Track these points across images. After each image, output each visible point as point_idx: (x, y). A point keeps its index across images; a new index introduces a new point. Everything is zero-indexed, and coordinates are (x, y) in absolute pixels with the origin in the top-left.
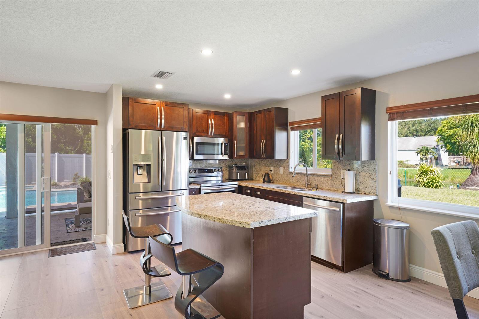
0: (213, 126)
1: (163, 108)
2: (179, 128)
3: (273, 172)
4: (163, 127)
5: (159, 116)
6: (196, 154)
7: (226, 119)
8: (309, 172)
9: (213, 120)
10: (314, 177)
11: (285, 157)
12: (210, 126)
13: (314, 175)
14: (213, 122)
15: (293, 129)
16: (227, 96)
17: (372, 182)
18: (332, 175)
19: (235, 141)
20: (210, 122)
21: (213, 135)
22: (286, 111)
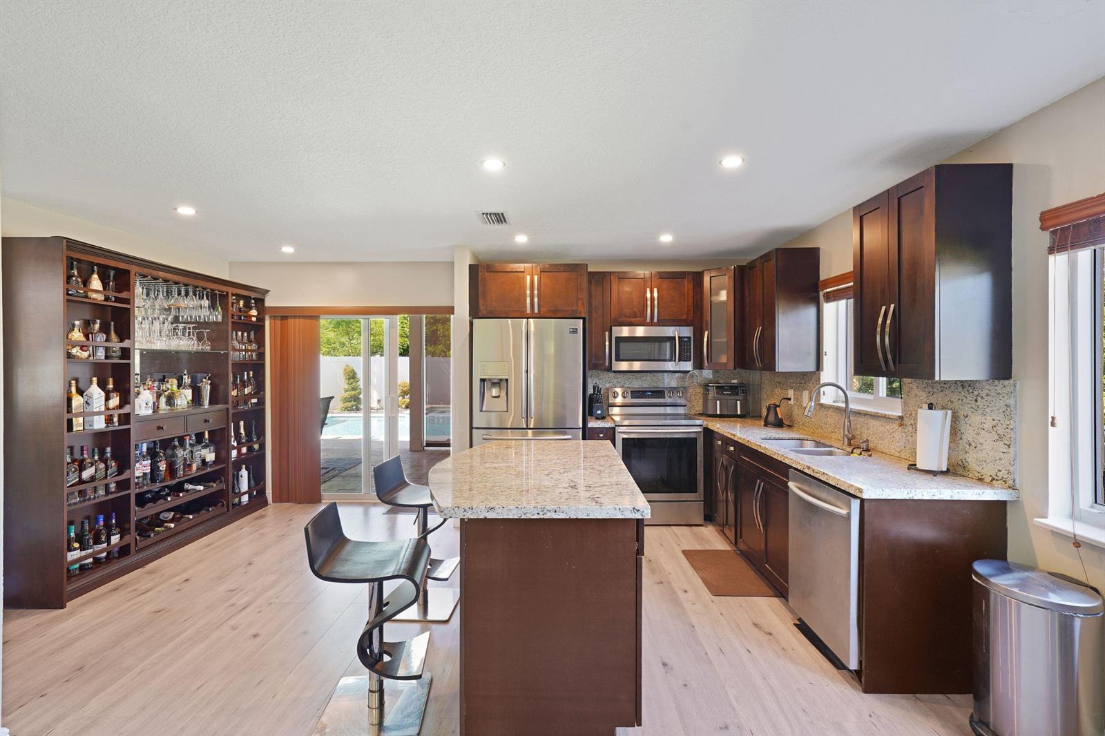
0: (656, 302)
1: (536, 278)
2: (567, 311)
3: (792, 402)
4: (536, 311)
5: (528, 292)
6: (616, 360)
7: (687, 286)
8: (852, 406)
9: (655, 290)
10: (865, 419)
11: (811, 367)
12: (649, 303)
13: (866, 414)
14: (656, 295)
15: (830, 297)
16: (666, 239)
17: (1001, 446)
18: (901, 418)
19: (706, 332)
20: (649, 295)
21: (655, 320)
22: (813, 254)
